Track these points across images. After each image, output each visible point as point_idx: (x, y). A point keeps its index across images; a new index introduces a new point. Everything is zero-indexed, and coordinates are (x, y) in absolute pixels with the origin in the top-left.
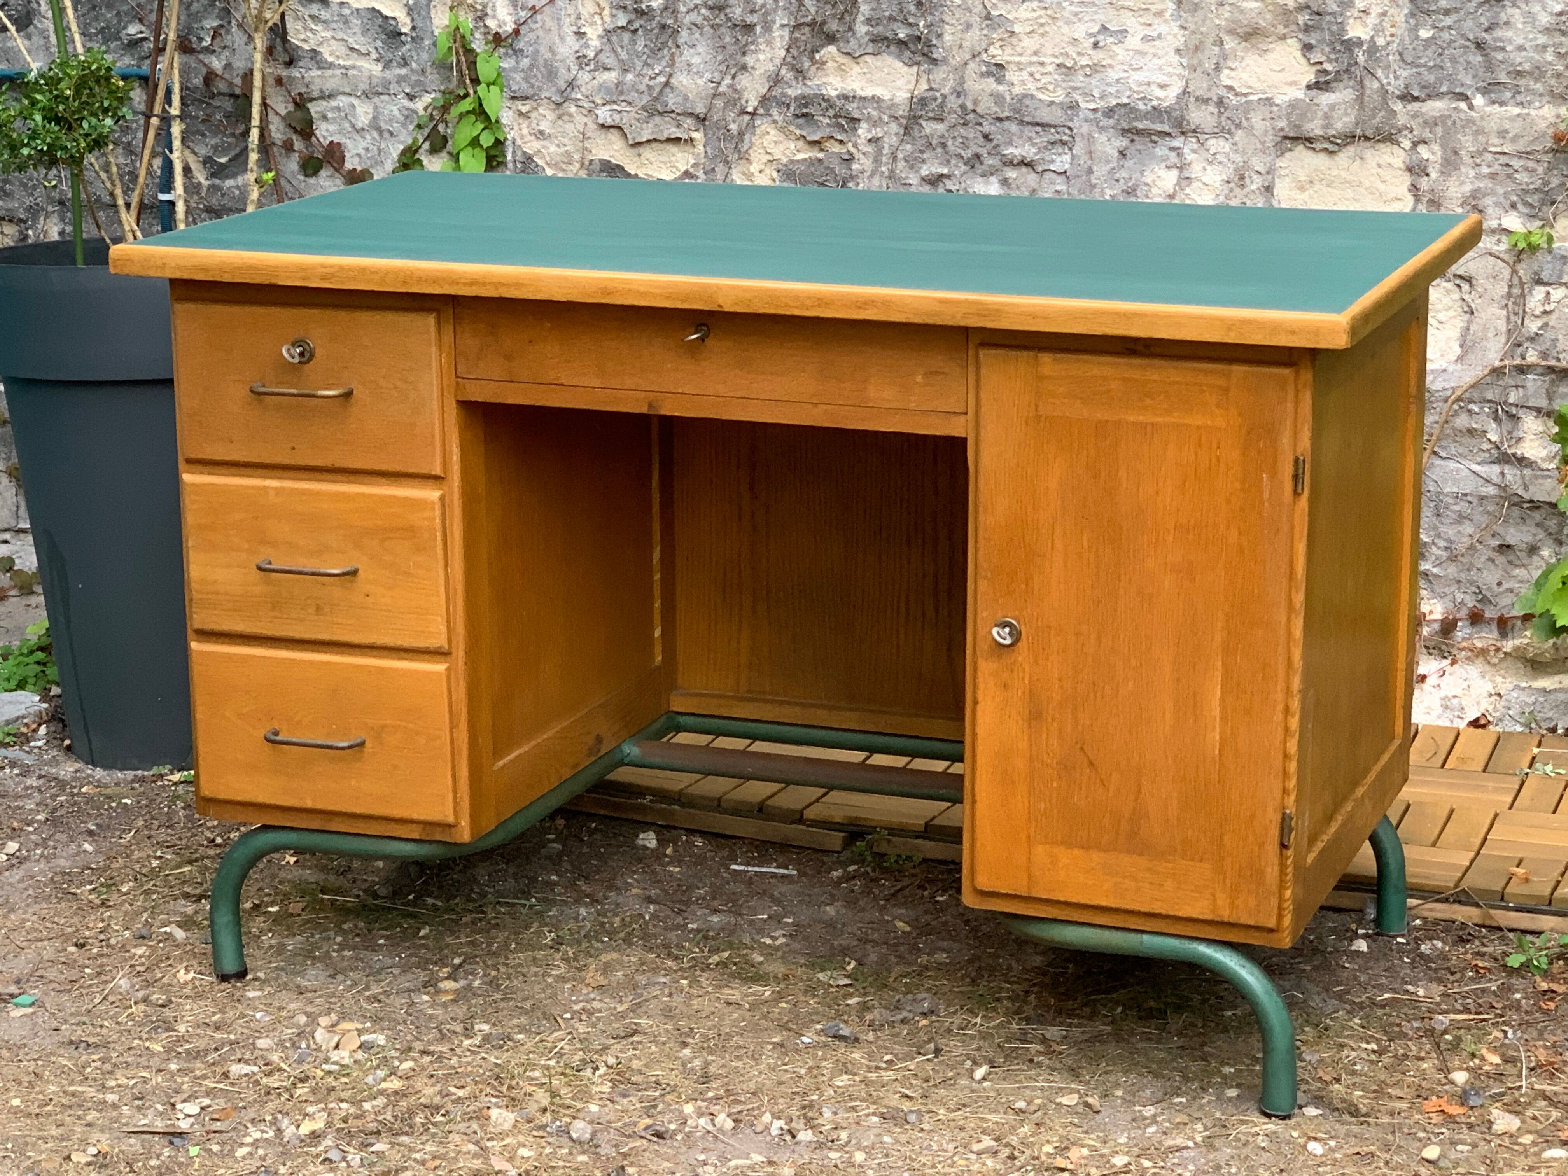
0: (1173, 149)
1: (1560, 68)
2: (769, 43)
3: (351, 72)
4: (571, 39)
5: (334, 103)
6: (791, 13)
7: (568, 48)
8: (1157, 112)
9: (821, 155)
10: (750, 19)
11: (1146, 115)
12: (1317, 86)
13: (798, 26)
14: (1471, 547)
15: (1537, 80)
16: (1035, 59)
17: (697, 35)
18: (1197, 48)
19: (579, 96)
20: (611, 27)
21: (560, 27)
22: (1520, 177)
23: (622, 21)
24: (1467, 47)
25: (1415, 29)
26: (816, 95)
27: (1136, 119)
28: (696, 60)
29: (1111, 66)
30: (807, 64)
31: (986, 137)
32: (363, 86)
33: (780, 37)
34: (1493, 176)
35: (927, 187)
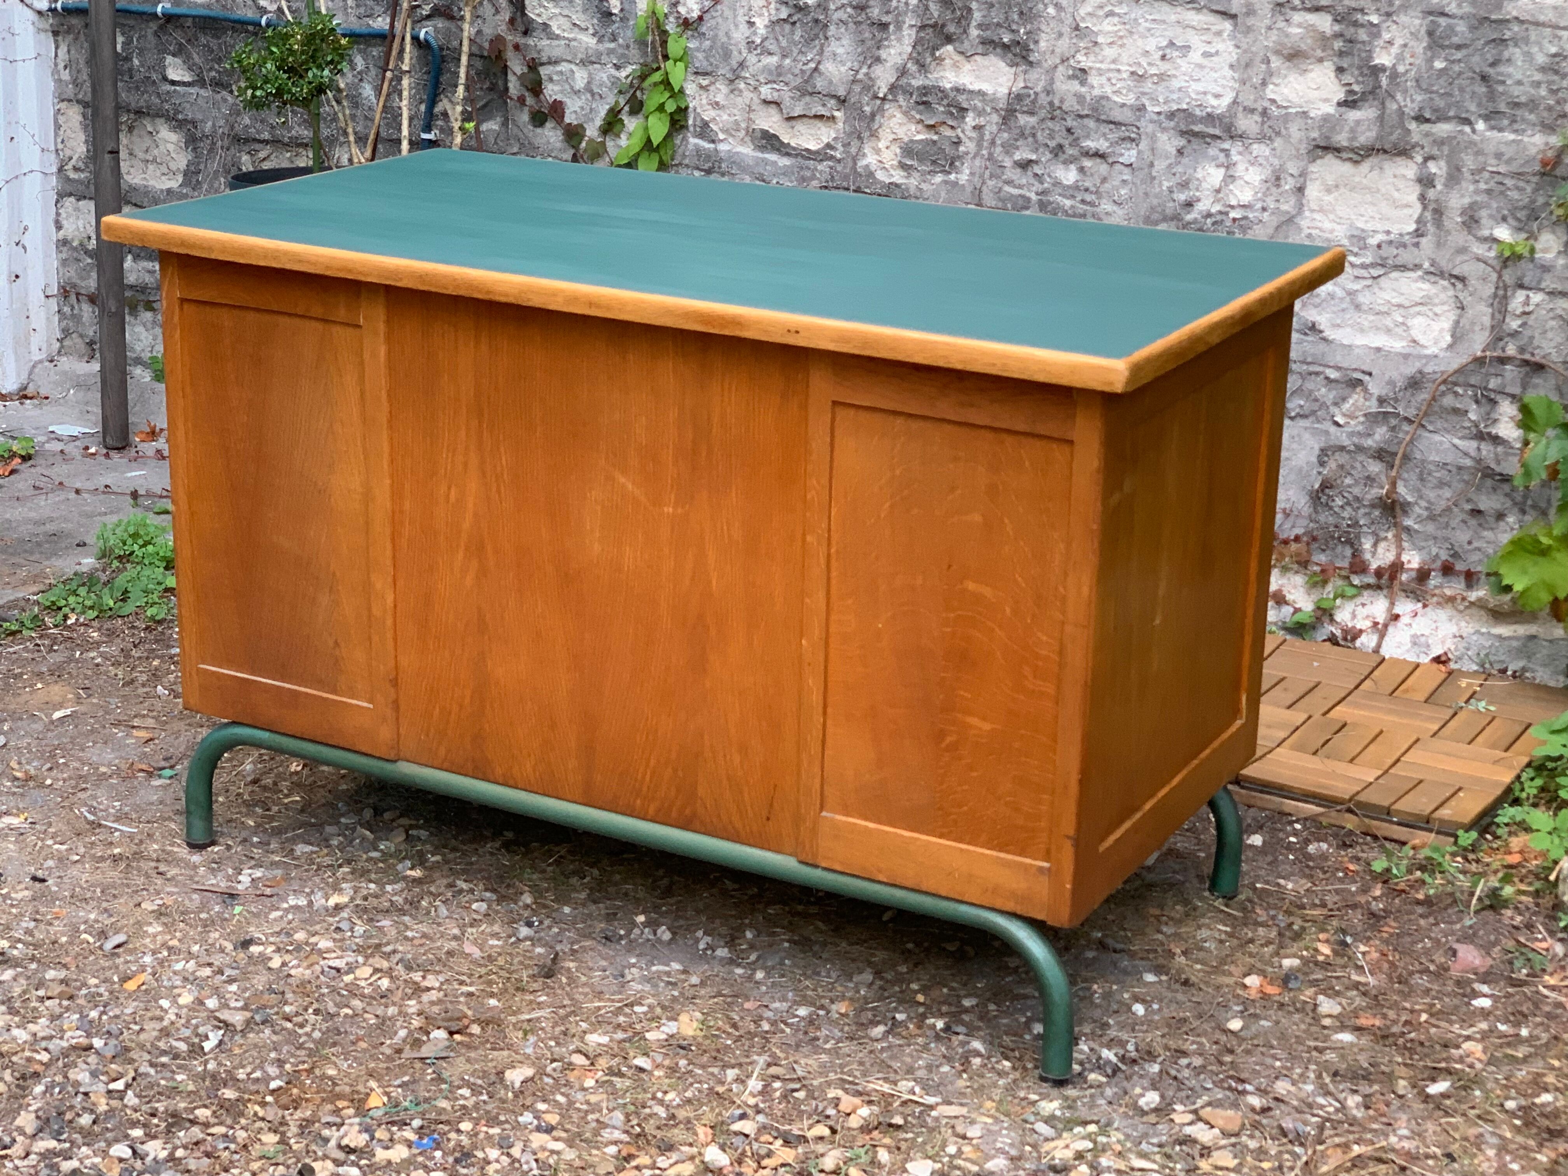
0: (1222, 150)
1: (1552, 102)
2: (899, 40)
3: (573, 43)
4: (743, 27)
5: (559, 68)
6: (919, 16)
7: (740, 34)
8: (1210, 118)
9: (935, 138)
10: (885, 19)
11: (1202, 120)
13: (923, 27)
14: (1448, 509)
16: (1113, 66)
17: (843, 30)
19: (747, 75)
20: (774, 19)
21: (735, 16)
22: (1511, 194)
23: (784, 15)
24: (1474, 78)
25: (1430, 61)
26: (934, 87)
27: (1194, 123)
28: (840, 51)
29: (1175, 76)
30: (929, 60)
31: (1069, 130)
32: (580, 56)
33: (909, 35)
34: (1489, 192)
35: (1019, 170)
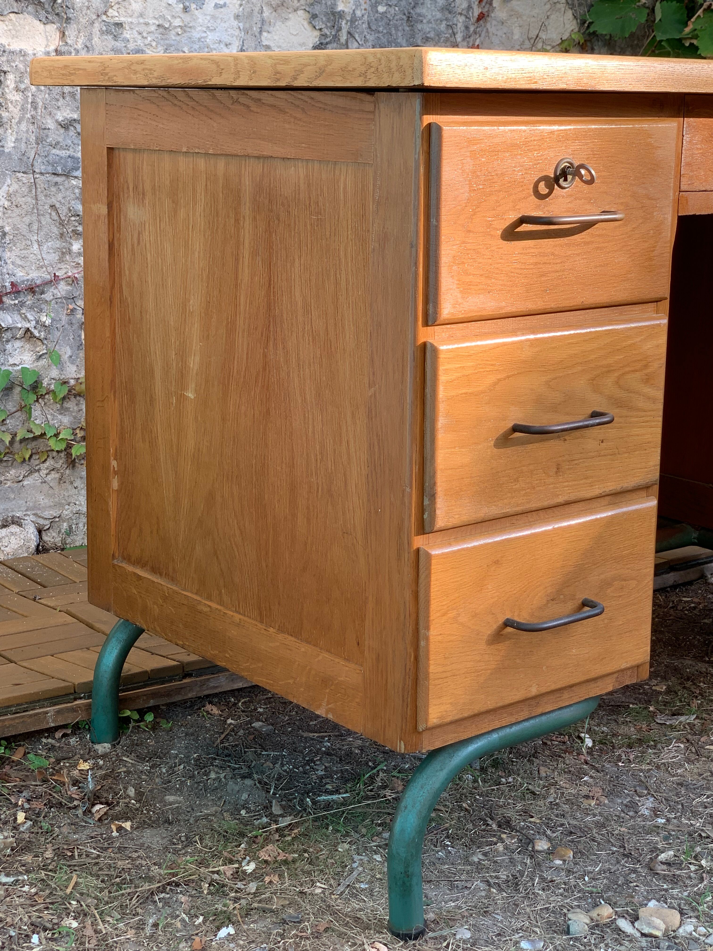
12: (321, 46)
16: (142, 21)
18: (249, 16)
24: (403, 19)
25: (375, 6)
29: (195, 27)
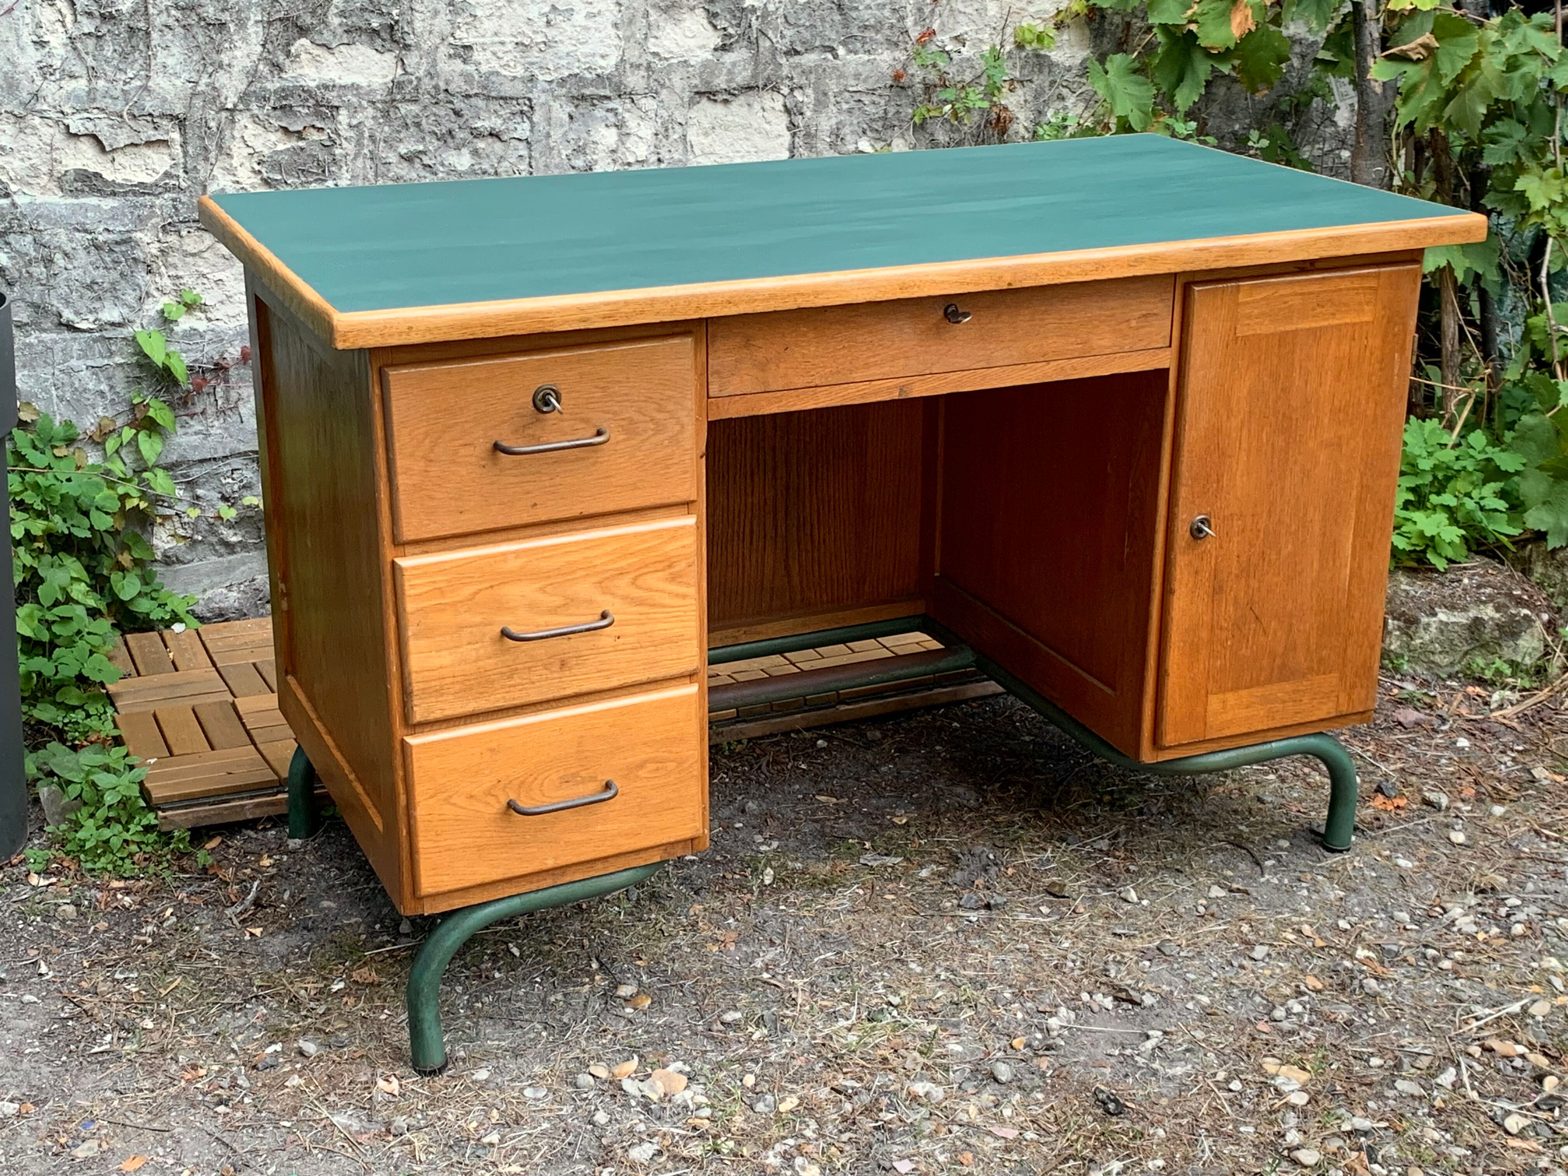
0: (610, 110)
4: (31, 49)
6: (264, 10)
7: (30, 58)
8: (600, 79)
9: (302, 144)
10: (225, 17)
11: (592, 83)
12: (724, 48)
13: (271, 23)
15: (878, 32)
16: (496, 39)
17: (169, 36)
18: (631, 22)
19: (45, 107)
20: (75, 34)
21: (18, 37)
22: (871, 109)
23: (88, 27)
24: (832, 8)
26: (294, 87)
27: (584, 87)
28: (170, 62)
29: (562, 42)
30: (281, 58)
33: (255, 33)
34: (850, 111)
35: (405, 164)
